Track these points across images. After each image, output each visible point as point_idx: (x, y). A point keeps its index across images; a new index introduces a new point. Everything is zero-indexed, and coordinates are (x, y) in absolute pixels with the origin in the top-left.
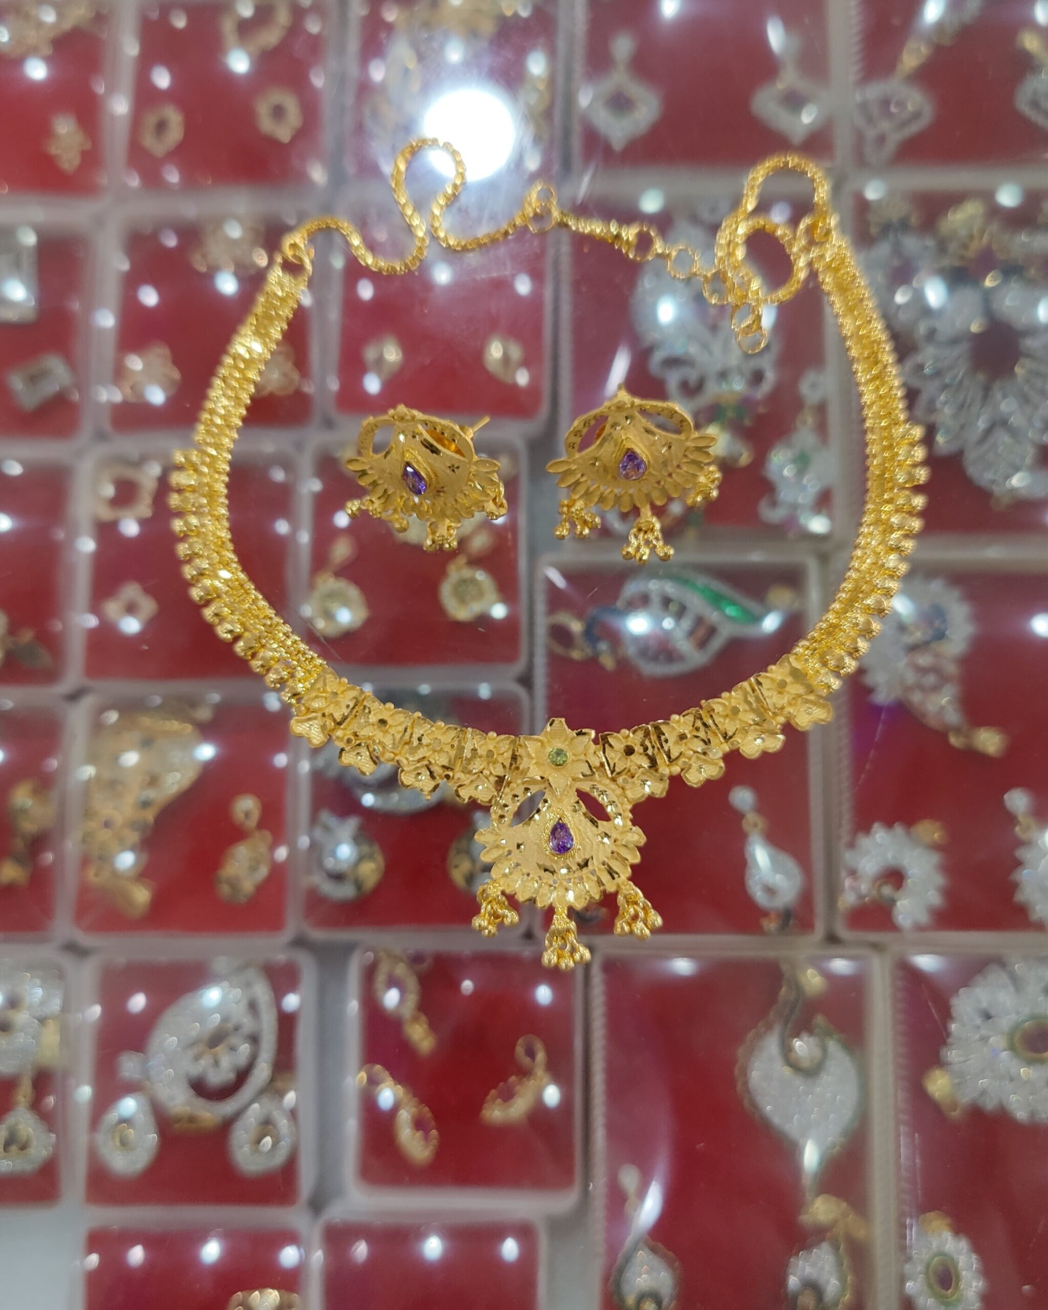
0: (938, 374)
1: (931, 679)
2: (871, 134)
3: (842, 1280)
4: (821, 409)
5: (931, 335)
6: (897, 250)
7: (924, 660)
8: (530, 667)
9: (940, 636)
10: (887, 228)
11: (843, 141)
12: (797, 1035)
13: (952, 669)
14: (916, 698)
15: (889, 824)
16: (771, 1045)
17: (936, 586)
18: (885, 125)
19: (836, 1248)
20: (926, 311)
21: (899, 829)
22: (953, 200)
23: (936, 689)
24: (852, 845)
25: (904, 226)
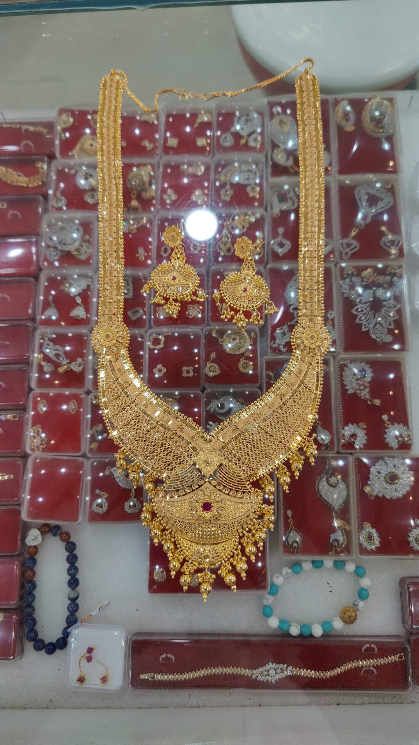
0: (362, 311)
1: (362, 388)
2: (344, 252)
3: (344, 539)
4: (333, 320)
5: (360, 301)
6: (351, 281)
7: (360, 382)
8: (261, 384)
9: (364, 377)
10: (348, 275)
11: (337, 254)
12: (331, 477)
13: (368, 385)
14: (359, 392)
15: (353, 424)
16: (324, 479)
17: (363, 364)
18: (347, 250)
19: (342, 531)
20: (359, 295)
21: (355, 425)
22: (365, 268)
23: (364, 390)
24: (343, 429)
25: (353, 274)
